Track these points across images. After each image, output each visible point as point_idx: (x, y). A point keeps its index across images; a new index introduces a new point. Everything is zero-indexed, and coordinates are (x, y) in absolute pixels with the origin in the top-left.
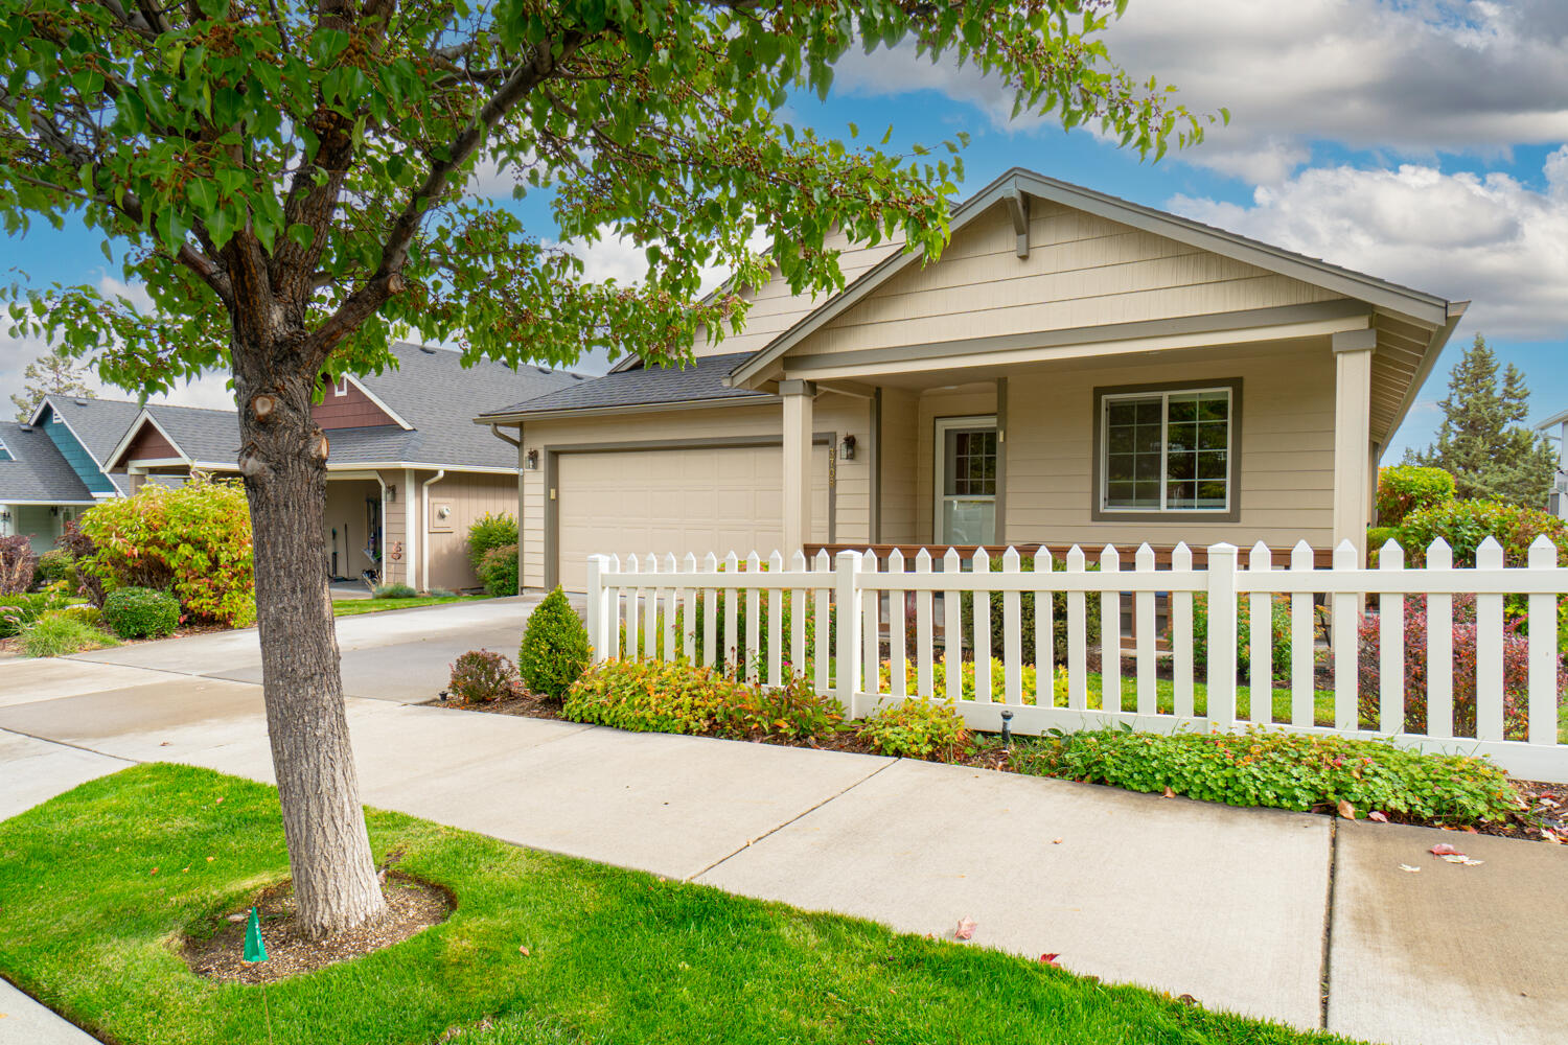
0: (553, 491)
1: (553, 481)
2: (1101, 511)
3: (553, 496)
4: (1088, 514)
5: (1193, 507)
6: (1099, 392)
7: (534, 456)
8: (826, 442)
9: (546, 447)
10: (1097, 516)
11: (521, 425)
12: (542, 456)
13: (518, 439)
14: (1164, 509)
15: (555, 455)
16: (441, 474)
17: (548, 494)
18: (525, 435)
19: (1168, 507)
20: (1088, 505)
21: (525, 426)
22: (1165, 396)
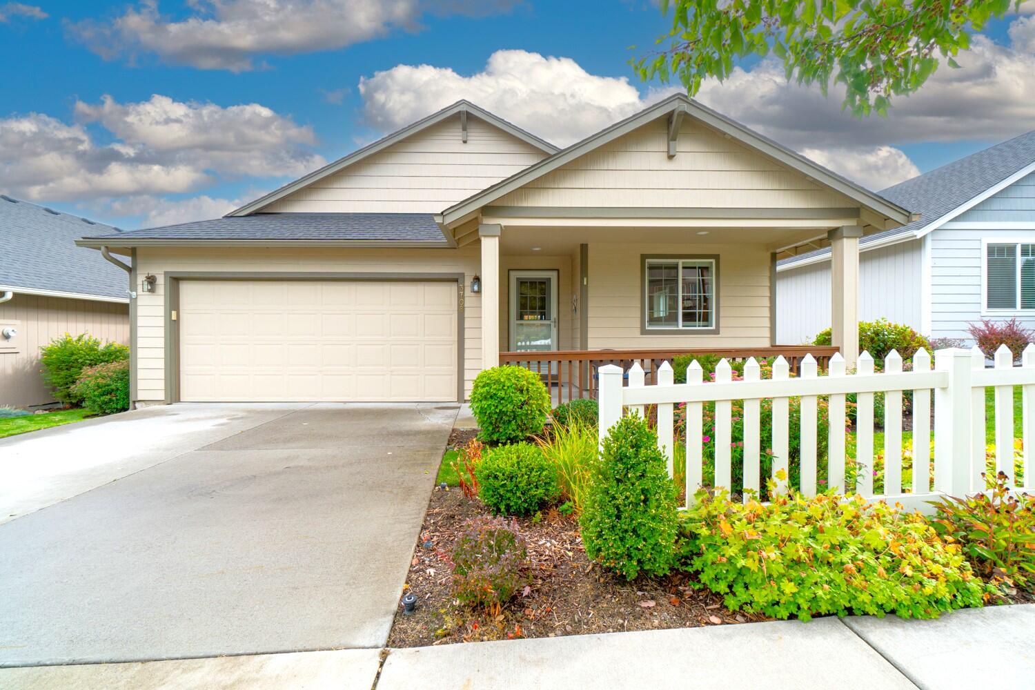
0: (174, 313)
1: (173, 303)
2: (647, 328)
3: (174, 317)
4: (638, 330)
5: (696, 326)
6: (644, 257)
7: (151, 281)
8: (456, 280)
9: (166, 273)
10: (644, 332)
11: (133, 252)
12: (161, 280)
13: (130, 264)
14: (681, 327)
15: (175, 281)
16: (9, 296)
17: (168, 316)
18: (139, 261)
19: (683, 326)
20: (638, 325)
21: (138, 252)
22: (681, 262)
